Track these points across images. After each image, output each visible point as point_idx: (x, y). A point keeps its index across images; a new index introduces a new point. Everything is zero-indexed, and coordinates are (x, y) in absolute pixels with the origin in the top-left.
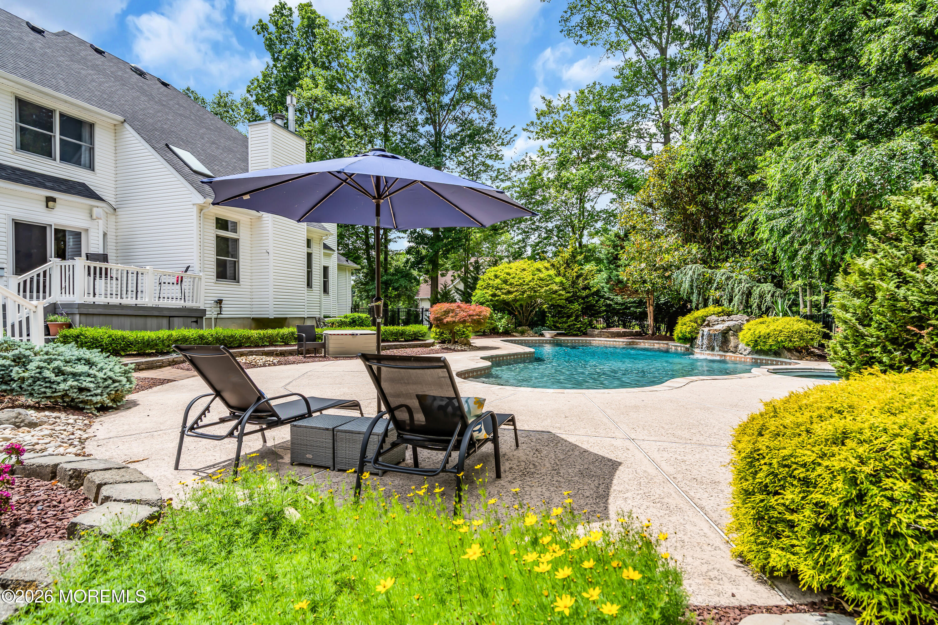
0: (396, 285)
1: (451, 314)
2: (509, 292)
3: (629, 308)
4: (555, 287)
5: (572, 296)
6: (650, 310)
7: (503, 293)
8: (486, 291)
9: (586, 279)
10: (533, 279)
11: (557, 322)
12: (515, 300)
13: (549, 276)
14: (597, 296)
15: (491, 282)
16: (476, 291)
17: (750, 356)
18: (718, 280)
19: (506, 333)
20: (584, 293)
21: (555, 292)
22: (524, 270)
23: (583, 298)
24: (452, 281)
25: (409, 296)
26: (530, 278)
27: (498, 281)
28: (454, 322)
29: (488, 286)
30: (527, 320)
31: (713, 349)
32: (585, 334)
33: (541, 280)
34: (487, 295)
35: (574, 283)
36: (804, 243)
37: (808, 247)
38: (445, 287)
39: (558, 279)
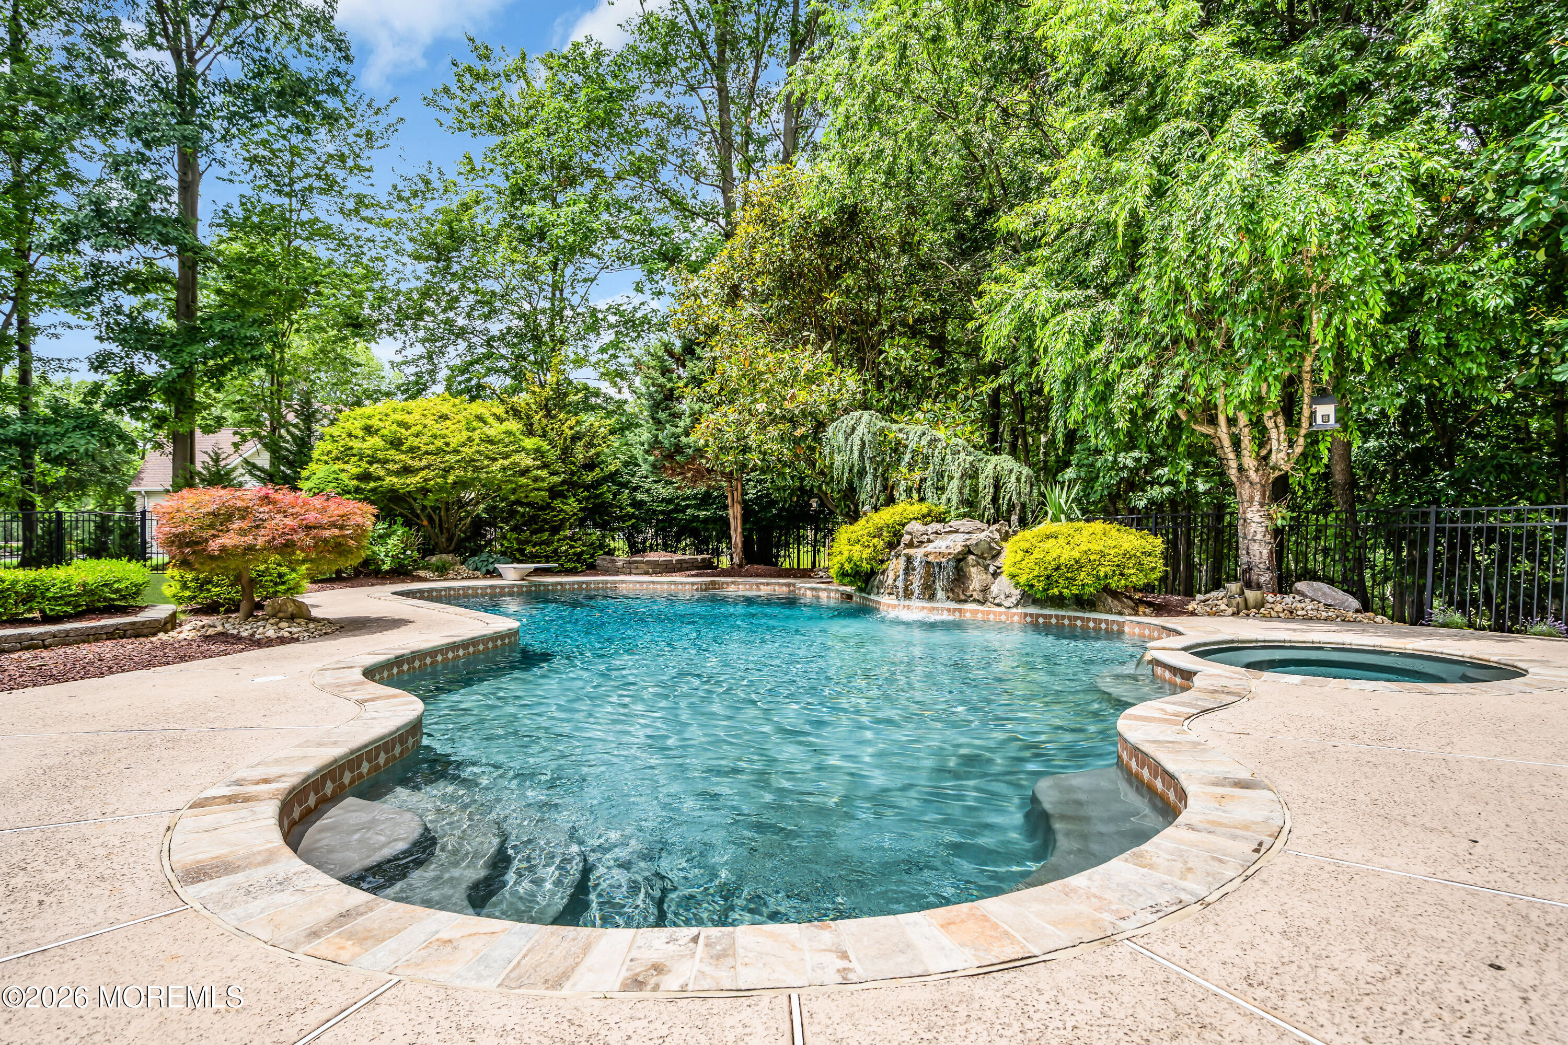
0: (57, 449)
1: (237, 525)
2: (407, 470)
3: (683, 511)
4: (526, 461)
5: (564, 482)
6: (734, 514)
7: (390, 473)
8: (339, 466)
9: (590, 445)
10: (470, 439)
11: (527, 542)
12: (425, 491)
13: (509, 433)
14: (614, 483)
15: (355, 444)
16: (313, 466)
17: (1020, 610)
18: (912, 445)
19: (400, 572)
20: (589, 477)
21: (524, 472)
22: (444, 417)
23: (587, 487)
24: (236, 445)
25: (111, 484)
26: (463, 436)
27: (374, 442)
28: (250, 548)
29: (346, 454)
30: (450, 539)
31: (932, 597)
32: (592, 568)
33: (491, 441)
34: (343, 476)
35: (565, 451)
36: (1132, 364)
37: (1144, 371)
38: (216, 461)
39: (529, 443)
